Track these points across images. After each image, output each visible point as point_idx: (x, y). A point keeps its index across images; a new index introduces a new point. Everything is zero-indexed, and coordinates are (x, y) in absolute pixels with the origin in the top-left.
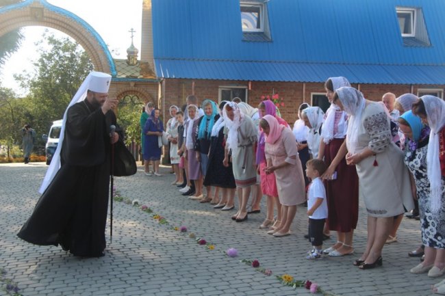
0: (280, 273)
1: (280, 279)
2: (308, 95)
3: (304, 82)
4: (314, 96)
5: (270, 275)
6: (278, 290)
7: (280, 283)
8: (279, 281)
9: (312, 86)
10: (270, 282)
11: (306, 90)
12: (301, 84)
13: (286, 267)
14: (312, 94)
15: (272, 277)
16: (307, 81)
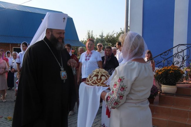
0: (6, 116)
1: (6, 119)
2: (12, 48)
3: (10, 43)
4: (14, 48)
5: (2, 118)
6: (6, 123)
7: (7, 120)
8: (6, 120)
9: (13, 45)
10: (2, 121)
11: (11, 46)
12: (9, 44)
13: (8, 114)
14: (13, 47)
15: (3, 118)
16: (11, 43)
